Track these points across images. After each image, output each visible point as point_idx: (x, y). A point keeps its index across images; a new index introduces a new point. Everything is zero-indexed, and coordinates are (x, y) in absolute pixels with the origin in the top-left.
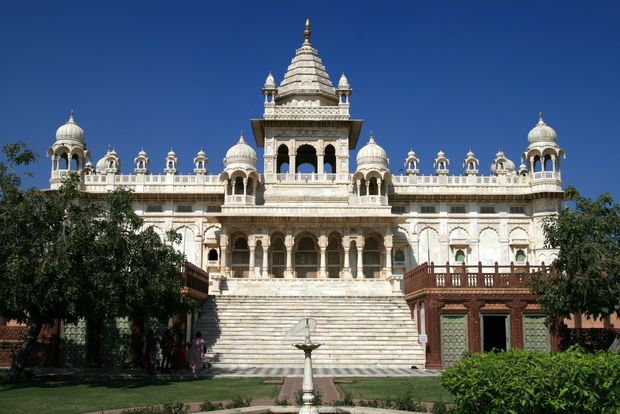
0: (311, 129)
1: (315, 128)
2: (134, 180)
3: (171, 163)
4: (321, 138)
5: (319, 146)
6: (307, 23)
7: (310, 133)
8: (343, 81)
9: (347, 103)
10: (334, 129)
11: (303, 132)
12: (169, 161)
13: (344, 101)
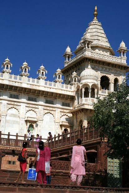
0: (108, 67)
1: (111, 68)
2: (20, 79)
3: (43, 73)
4: (113, 73)
5: (112, 77)
6: (96, 8)
7: (108, 70)
8: (123, 45)
9: (125, 57)
10: (119, 70)
11: (104, 69)
12: (42, 71)
13: (124, 56)
